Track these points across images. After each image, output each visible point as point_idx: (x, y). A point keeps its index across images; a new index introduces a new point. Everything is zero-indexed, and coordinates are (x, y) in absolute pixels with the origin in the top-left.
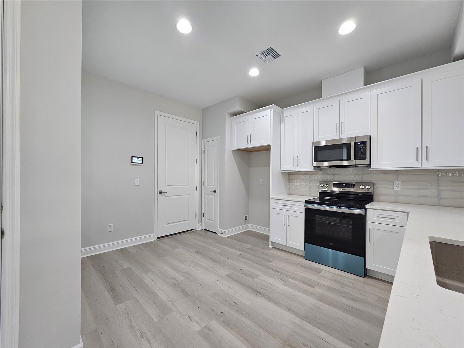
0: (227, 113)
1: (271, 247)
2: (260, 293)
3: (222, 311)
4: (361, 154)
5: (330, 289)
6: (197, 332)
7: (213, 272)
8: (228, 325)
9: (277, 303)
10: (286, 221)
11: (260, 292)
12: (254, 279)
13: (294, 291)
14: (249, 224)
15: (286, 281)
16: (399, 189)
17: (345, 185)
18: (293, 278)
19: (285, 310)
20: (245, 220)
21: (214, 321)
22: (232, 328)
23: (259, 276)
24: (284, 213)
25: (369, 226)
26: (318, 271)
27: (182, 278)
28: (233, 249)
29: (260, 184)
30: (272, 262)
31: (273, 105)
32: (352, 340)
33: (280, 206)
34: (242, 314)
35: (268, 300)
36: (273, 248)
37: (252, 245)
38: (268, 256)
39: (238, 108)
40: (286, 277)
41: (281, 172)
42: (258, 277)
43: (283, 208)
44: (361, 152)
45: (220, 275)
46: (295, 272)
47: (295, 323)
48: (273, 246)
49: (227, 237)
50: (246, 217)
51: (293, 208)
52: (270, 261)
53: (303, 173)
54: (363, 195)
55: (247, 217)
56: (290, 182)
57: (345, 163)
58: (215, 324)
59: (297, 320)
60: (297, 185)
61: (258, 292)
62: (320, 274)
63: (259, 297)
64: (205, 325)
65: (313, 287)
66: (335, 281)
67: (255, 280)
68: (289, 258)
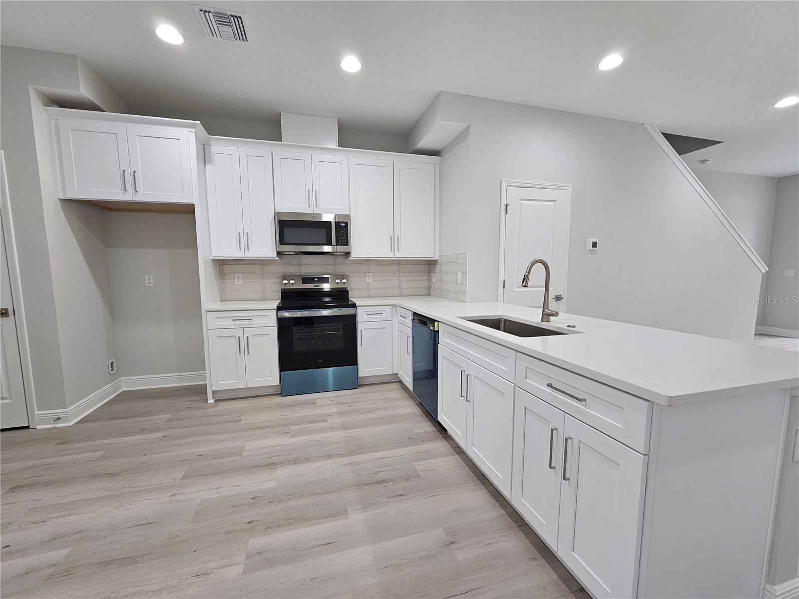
0: (35, 89)
1: (211, 401)
2: (274, 464)
3: (248, 521)
4: (343, 238)
5: (342, 414)
6: (243, 573)
7: (141, 491)
8: (280, 526)
9: (308, 460)
10: (243, 346)
11: (272, 462)
12: (242, 454)
13: (311, 436)
14: (121, 378)
15: (289, 431)
16: (371, 281)
17: (316, 279)
18: (294, 424)
19: (324, 460)
20: (112, 373)
21: (251, 541)
22: (289, 524)
23: (244, 446)
24: (239, 333)
25: (360, 327)
26: (313, 403)
27: (66, 551)
28: (127, 436)
29: (147, 285)
30: (241, 420)
31: (199, 122)
32: (399, 443)
33: (228, 323)
34: (280, 501)
35: (294, 464)
36: (216, 401)
37: (169, 414)
38: (223, 415)
39: (84, 90)
40: (285, 428)
41: (212, 260)
42: (245, 448)
43: (235, 325)
44: (343, 236)
45: (168, 486)
46: (289, 416)
47: (348, 464)
48: (214, 399)
49: (80, 422)
50: (112, 363)
51: (255, 322)
52: (237, 421)
53: (249, 262)
54: (338, 291)
55: (115, 364)
56: (224, 279)
57: (327, 248)
58: (257, 542)
59: (347, 460)
60: (239, 283)
61: (270, 466)
62: (317, 405)
63: (278, 468)
64: (245, 556)
65: (326, 421)
66: (337, 404)
67: (244, 454)
68: (257, 404)
